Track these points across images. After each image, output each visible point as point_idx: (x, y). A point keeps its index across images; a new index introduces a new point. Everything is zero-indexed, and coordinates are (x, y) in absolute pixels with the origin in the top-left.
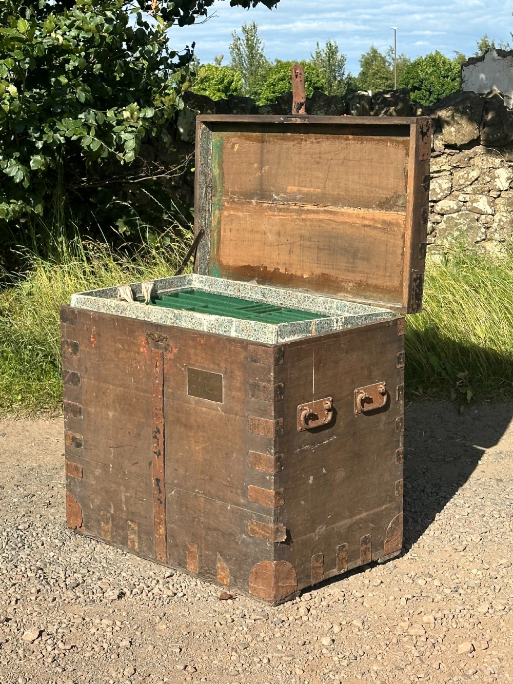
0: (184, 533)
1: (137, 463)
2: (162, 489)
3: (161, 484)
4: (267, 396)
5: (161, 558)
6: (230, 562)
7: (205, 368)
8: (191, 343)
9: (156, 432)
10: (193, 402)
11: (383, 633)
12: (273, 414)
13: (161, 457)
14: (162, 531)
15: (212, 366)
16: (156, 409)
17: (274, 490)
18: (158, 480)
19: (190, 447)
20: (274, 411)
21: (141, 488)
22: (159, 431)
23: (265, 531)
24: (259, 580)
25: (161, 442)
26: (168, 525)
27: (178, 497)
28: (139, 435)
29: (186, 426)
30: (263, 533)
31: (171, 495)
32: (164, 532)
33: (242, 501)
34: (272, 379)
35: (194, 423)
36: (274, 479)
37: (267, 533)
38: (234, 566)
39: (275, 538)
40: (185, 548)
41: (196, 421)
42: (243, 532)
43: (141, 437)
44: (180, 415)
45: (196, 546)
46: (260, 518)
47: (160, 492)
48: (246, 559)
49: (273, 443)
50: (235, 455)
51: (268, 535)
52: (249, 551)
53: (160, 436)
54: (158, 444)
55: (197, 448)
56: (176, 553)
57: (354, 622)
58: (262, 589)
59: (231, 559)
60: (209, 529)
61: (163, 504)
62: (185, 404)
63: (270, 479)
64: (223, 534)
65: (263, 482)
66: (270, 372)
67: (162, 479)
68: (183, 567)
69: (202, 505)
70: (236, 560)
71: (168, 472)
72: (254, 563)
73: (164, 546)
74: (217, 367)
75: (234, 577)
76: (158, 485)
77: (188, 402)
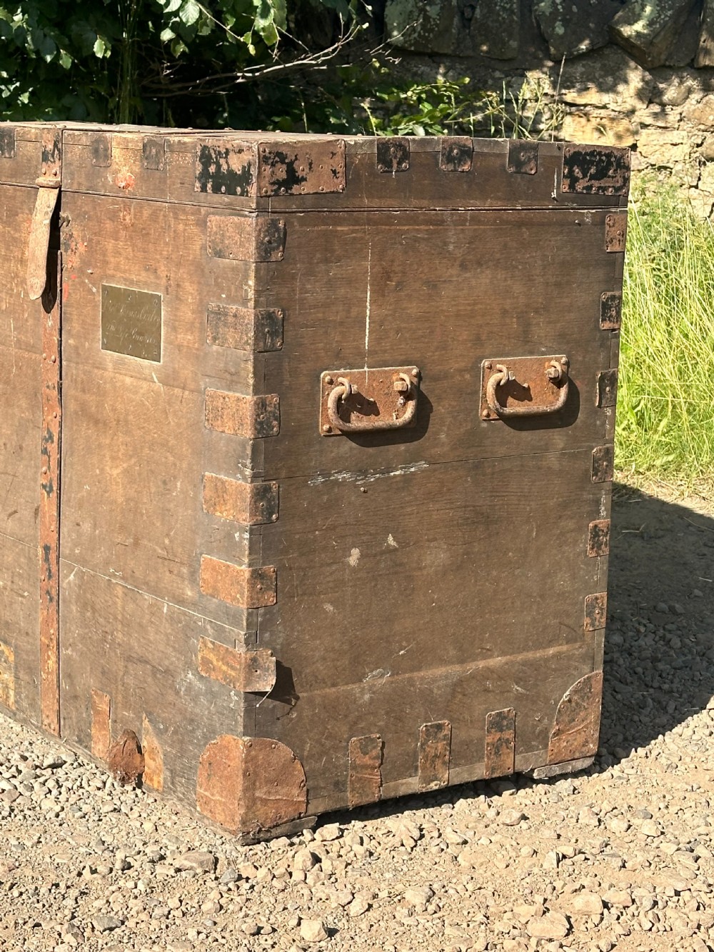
0: (88, 668)
1: (15, 512)
2: (54, 569)
3: (53, 556)
4: (241, 338)
5: (49, 725)
6: (165, 737)
7: (132, 282)
8: (109, 225)
9: (47, 441)
10: (110, 366)
11: (465, 925)
12: (251, 381)
13: (54, 495)
14: (52, 663)
15: (144, 276)
16: (48, 387)
17: (250, 566)
18: (47, 549)
19: (102, 470)
20: (254, 373)
21: (21, 568)
22: (51, 437)
23: (227, 664)
24: (215, 780)
25: (54, 464)
26: (63, 652)
27: (80, 587)
28: (21, 448)
29: (97, 422)
30: (224, 668)
31: (69, 583)
32: (56, 666)
33: (189, 593)
34: (251, 294)
35: (111, 414)
36: (250, 540)
37: (233, 668)
38: (171, 746)
39: (248, 681)
40: (91, 705)
41: (114, 410)
42: (189, 665)
43: (24, 453)
44: (87, 397)
45: (107, 699)
46: (220, 632)
47: (50, 577)
48: (193, 731)
49: (249, 452)
50: (179, 484)
51: (233, 673)
52: (197, 710)
53: (53, 448)
54: (49, 468)
55: (115, 472)
56: (74, 714)
57: (409, 895)
58: (220, 802)
59: (166, 730)
60: (129, 659)
61: (55, 603)
62: (96, 371)
63: (241, 538)
64: (155, 671)
65: (229, 549)
66: (246, 278)
67: (53, 545)
68: (86, 747)
69: (119, 602)
70: (175, 732)
71: (64, 530)
72: (207, 738)
73: (54, 697)
74: (152, 278)
75: (171, 771)
76: (47, 559)
77: (100, 366)
